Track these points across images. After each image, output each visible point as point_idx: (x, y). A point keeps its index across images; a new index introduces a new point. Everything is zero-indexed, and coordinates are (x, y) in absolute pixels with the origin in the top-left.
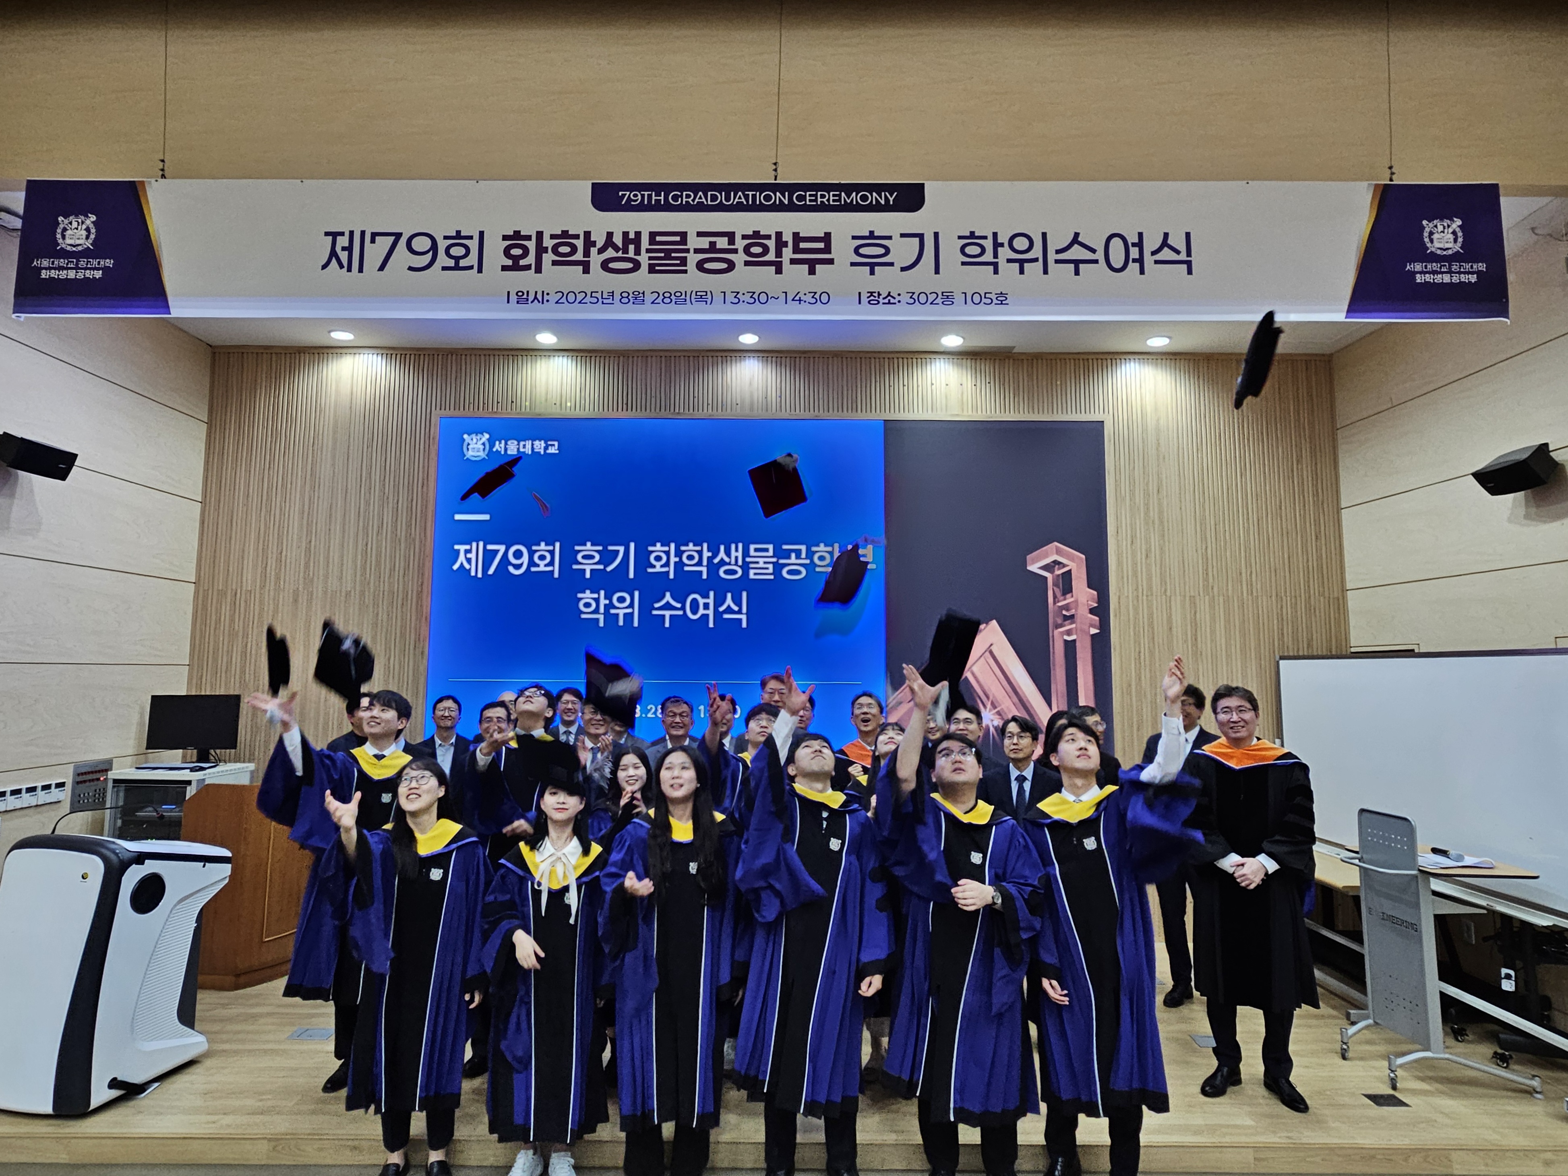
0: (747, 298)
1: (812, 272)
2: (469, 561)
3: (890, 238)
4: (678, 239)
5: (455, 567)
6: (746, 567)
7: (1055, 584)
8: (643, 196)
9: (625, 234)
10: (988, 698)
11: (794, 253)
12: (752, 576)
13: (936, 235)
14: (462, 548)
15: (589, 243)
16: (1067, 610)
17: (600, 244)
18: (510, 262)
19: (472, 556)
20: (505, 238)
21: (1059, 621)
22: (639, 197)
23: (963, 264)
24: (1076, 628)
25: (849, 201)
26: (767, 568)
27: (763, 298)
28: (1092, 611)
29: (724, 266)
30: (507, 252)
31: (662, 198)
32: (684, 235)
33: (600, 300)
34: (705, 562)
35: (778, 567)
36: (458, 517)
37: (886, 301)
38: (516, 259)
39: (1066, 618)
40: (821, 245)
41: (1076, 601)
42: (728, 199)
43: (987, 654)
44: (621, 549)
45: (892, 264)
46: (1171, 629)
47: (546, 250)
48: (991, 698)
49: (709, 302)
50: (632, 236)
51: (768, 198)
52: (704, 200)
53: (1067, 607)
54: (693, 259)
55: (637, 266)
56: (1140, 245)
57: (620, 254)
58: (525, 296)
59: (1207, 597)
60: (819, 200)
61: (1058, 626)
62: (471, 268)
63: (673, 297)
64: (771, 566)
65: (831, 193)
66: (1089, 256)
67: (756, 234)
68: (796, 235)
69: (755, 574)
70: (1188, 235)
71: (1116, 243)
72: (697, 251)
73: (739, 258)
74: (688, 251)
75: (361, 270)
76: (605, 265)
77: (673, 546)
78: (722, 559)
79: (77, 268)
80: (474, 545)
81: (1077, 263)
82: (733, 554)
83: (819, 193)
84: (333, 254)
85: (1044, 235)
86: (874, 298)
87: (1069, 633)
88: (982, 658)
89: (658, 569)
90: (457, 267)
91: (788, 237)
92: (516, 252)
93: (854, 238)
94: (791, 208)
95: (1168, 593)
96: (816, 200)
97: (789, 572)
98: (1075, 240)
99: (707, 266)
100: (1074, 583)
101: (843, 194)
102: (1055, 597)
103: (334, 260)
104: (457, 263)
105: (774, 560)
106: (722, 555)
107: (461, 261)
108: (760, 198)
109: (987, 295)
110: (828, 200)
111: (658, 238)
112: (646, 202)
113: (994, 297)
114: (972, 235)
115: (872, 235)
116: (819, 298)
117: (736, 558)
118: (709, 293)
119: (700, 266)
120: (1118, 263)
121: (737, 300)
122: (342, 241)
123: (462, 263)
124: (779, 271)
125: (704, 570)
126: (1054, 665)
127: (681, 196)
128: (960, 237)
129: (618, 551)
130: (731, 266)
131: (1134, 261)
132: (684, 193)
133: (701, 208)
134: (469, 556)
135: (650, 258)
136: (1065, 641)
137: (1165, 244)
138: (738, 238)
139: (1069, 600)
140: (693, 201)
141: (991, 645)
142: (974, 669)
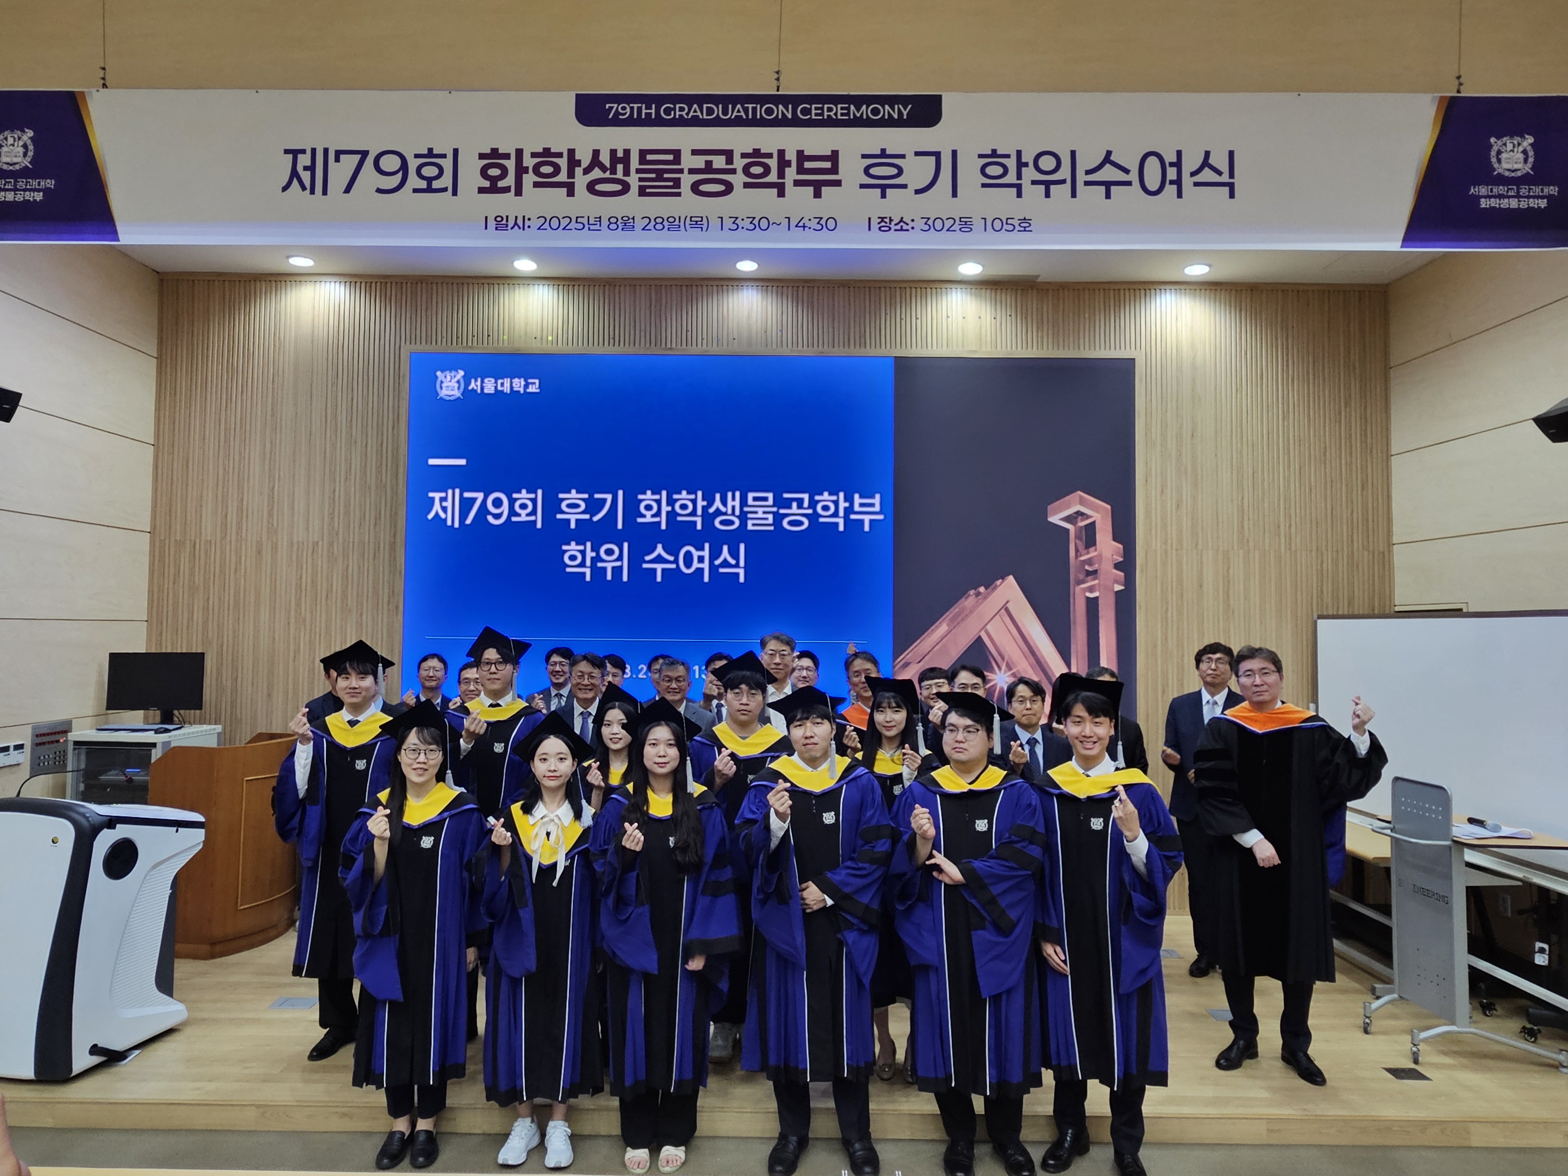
0: (746, 223)
1: (817, 195)
2: (444, 509)
3: (903, 156)
4: (670, 157)
5: (430, 516)
6: (743, 517)
7: (1078, 537)
8: (632, 109)
9: (613, 152)
10: (1003, 658)
11: (798, 173)
12: (750, 527)
13: (954, 153)
14: (437, 496)
15: (573, 163)
16: (1090, 565)
17: (585, 163)
18: (487, 184)
19: (448, 504)
20: (482, 156)
21: (1081, 576)
22: (628, 110)
23: (984, 185)
24: (1099, 584)
25: (858, 115)
26: (767, 519)
27: (764, 224)
28: (1117, 566)
29: (721, 188)
30: (484, 173)
31: (653, 111)
32: (677, 154)
33: (587, 226)
34: (699, 512)
35: (778, 518)
36: (432, 462)
37: (898, 227)
38: (494, 180)
39: (1088, 573)
40: (827, 165)
41: (1100, 556)
42: (725, 113)
43: (1003, 611)
44: (609, 497)
45: (904, 186)
46: (1201, 586)
47: (526, 171)
48: (1006, 658)
49: (705, 229)
50: (620, 154)
51: (769, 111)
52: (699, 114)
53: (1090, 562)
54: (687, 180)
55: (626, 188)
56: (1178, 164)
57: (607, 175)
58: (504, 222)
59: (1241, 551)
60: (826, 113)
61: (1079, 582)
62: (445, 190)
63: (666, 223)
64: (770, 517)
65: (839, 106)
66: (1121, 176)
67: (757, 153)
68: (800, 153)
69: (754, 525)
70: (1231, 154)
71: (1152, 164)
72: (692, 171)
73: (738, 179)
74: (681, 171)
75: (325, 192)
76: (591, 187)
77: (664, 493)
78: (718, 509)
79: (15, 190)
80: (450, 492)
81: (1108, 185)
82: (730, 503)
83: (826, 106)
84: (294, 174)
85: (1073, 153)
86: (885, 224)
87: (1091, 589)
88: (998, 616)
89: (649, 519)
90: (429, 190)
91: (791, 156)
92: (494, 172)
93: (864, 156)
94: (795, 122)
95: (1200, 547)
96: (822, 114)
97: (792, 523)
98: (1107, 159)
99: (704, 188)
100: (1099, 537)
101: (852, 107)
102: (1077, 551)
103: (295, 181)
104: (429, 184)
105: (775, 509)
106: (718, 504)
107: (434, 182)
108: (761, 112)
109: (1010, 221)
110: (836, 114)
111: (649, 157)
112: (635, 116)
113: (1016, 223)
114: (994, 154)
115: (883, 154)
116: (825, 224)
117: (733, 508)
118: (705, 219)
119: (695, 188)
120: (1153, 183)
121: (735, 227)
122: (304, 160)
123: (436, 184)
124: (781, 194)
125: (699, 520)
126: (1075, 623)
127: (674, 109)
128: (981, 156)
129: (605, 500)
130: (729, 188)
131: (1172, 182)
132: (678, 106)
133: (696, 122)
134: (444, 504)
135: (641, 180)
136: (1088, 598)
137: (1206, 163)
138: (737, 157)
139: (1092, 554)
140: (687, 114)
141: (1008, 602)
142: (988, 627)
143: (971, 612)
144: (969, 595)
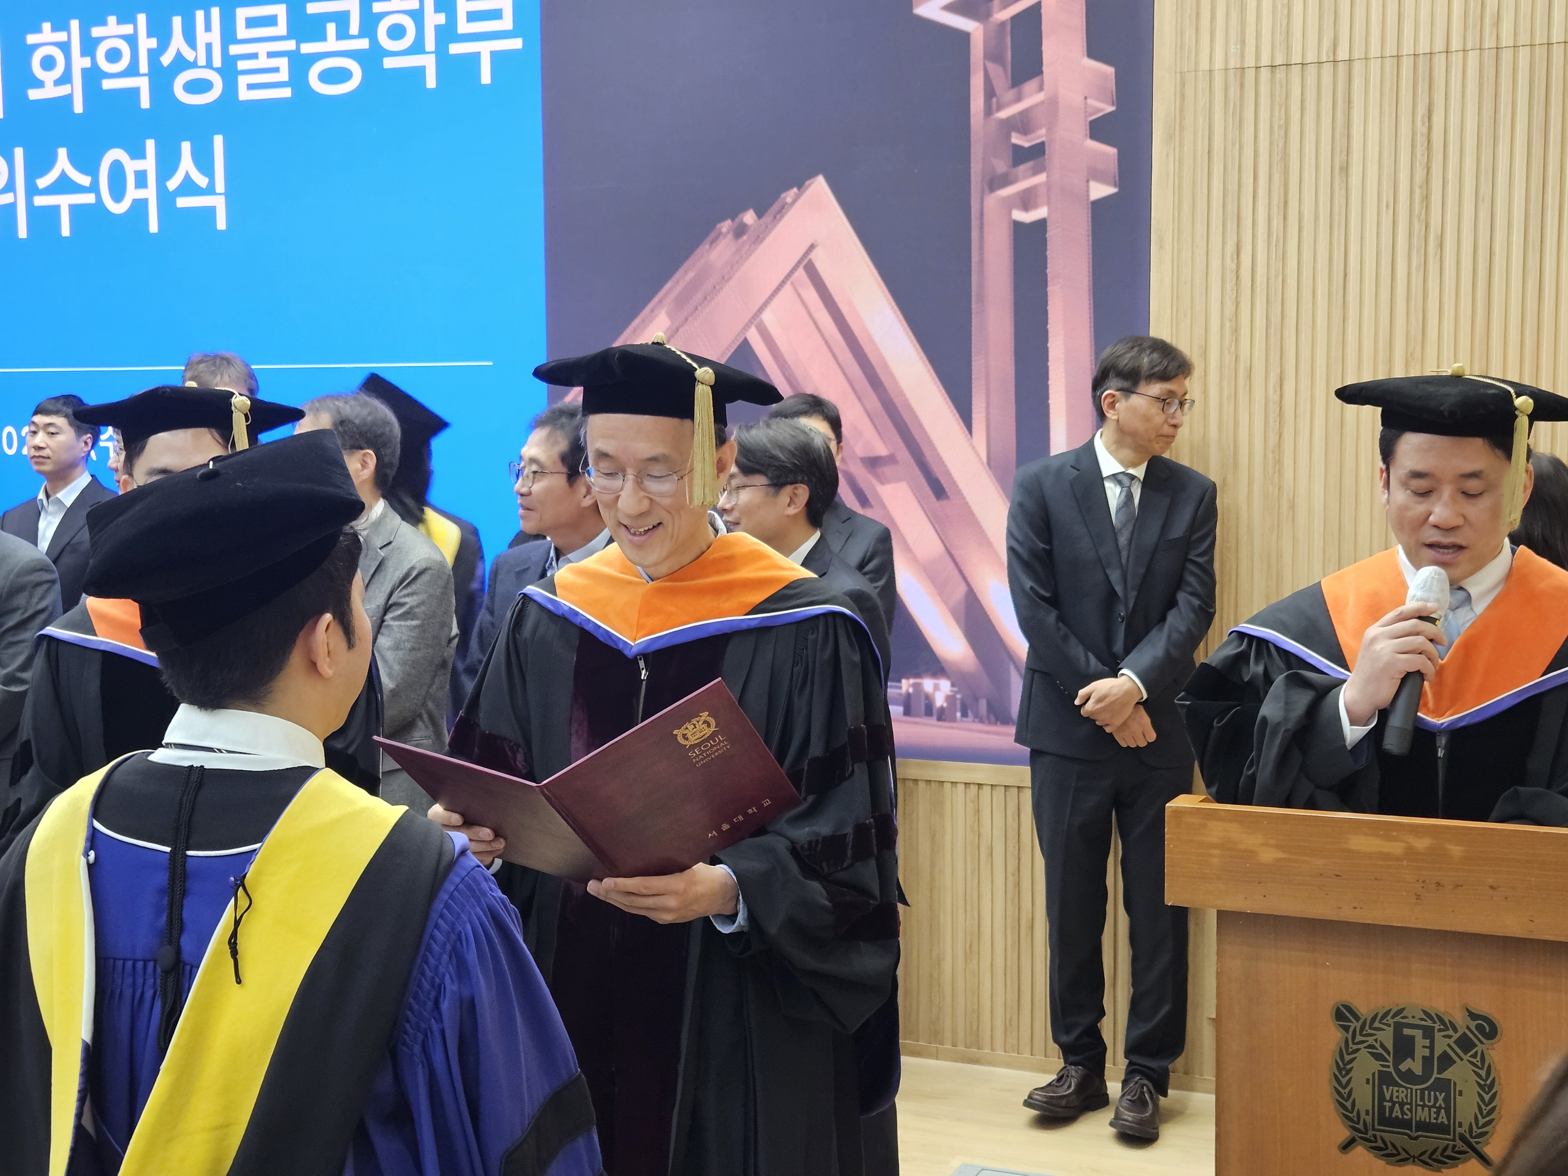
6: (230, 71)
7: (993, 55)
12: (244, 94)
16: (1026, 130)
21: (1001, 166)
24: (1048, 185)
26: (276, 70)
28: (1098, 130)
35: (300, 66)
39: (1020, 156)
41: (1053, 103)
43: (801, 273)
53: (1023, 123)
61: (996, 182)
64: (283, 63)
69: (251, 87)
77: (75, 24)
78: (179, 55)
82: (202, 37)
87: (1026, 201)
88: (788, 287)
89: (51, 90)
97: (328, 76)
100: (1049, 49)
102: (990, 93)
105: (291, 45)
106: (178, 41)
117: (209, 47)
125: (143, 84)
126: (981, 298)
136: (1018, 226)
139: (1032, 98)
141: (812, 247)
142: (767, 317)
143: (725, 279)
144: (720, 234)
